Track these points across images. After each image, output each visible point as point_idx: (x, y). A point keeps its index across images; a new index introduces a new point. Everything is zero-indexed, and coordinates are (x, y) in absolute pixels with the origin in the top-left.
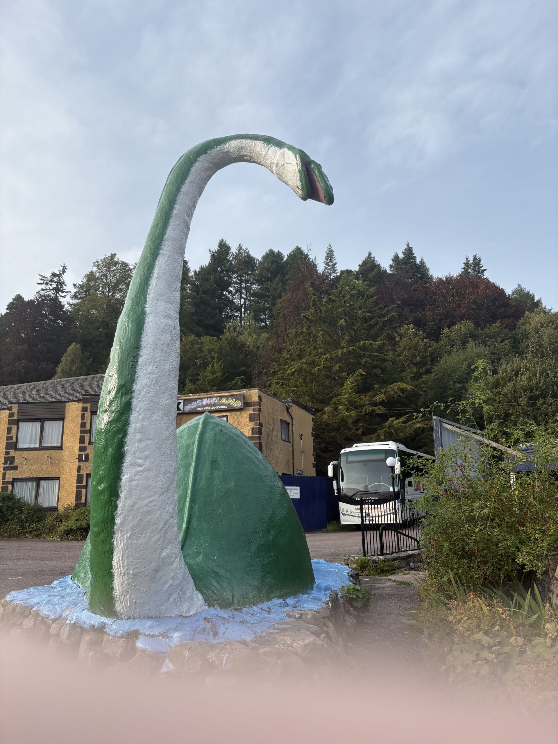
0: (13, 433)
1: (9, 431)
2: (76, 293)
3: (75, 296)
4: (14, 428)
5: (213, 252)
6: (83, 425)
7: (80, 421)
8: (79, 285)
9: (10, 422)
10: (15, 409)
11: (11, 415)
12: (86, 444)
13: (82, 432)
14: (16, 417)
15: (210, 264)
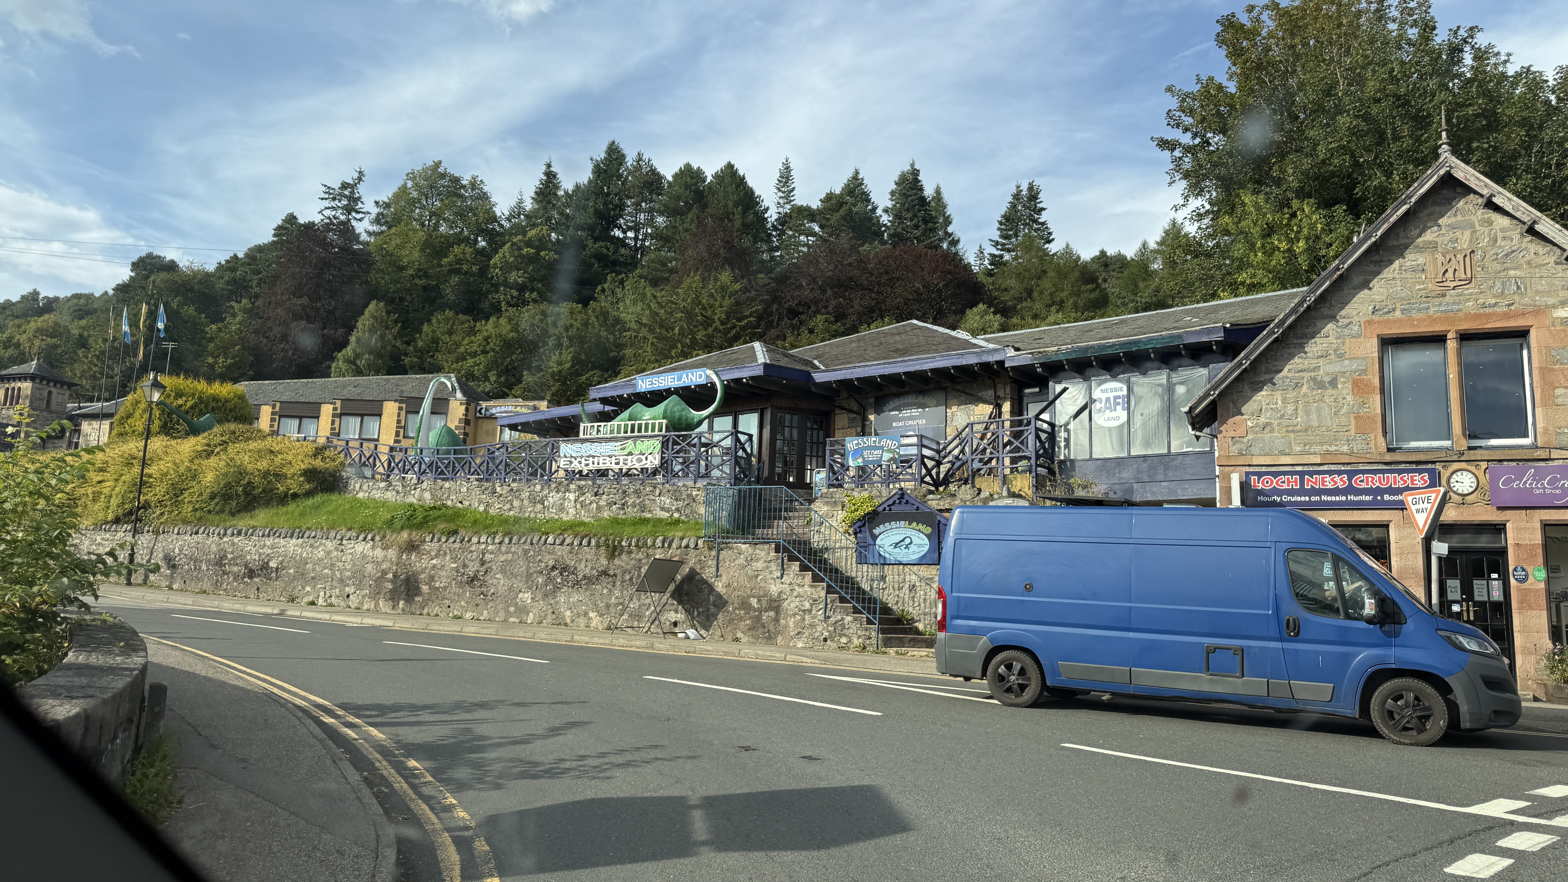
0: (337, 425)
1: (333, 422)
2: (378, 214)
3: (377, 221)
4: (337, 420)
5: (597, 161)
6: (399, 422)
7: (396, 418)
8: (384, 202)
9: (334, 415)
10: (338, 404)
11: (335, 409)
12: (401, 438)
13: (397, 427)
14: (339, 411)
15: (590, 181)
